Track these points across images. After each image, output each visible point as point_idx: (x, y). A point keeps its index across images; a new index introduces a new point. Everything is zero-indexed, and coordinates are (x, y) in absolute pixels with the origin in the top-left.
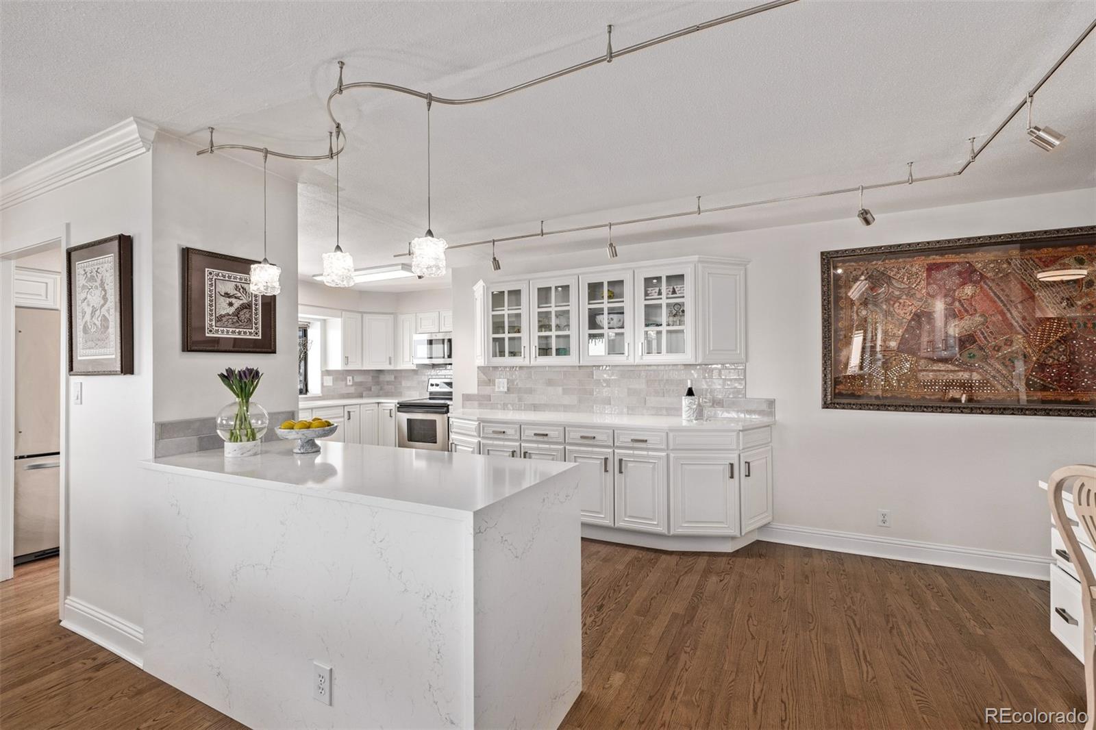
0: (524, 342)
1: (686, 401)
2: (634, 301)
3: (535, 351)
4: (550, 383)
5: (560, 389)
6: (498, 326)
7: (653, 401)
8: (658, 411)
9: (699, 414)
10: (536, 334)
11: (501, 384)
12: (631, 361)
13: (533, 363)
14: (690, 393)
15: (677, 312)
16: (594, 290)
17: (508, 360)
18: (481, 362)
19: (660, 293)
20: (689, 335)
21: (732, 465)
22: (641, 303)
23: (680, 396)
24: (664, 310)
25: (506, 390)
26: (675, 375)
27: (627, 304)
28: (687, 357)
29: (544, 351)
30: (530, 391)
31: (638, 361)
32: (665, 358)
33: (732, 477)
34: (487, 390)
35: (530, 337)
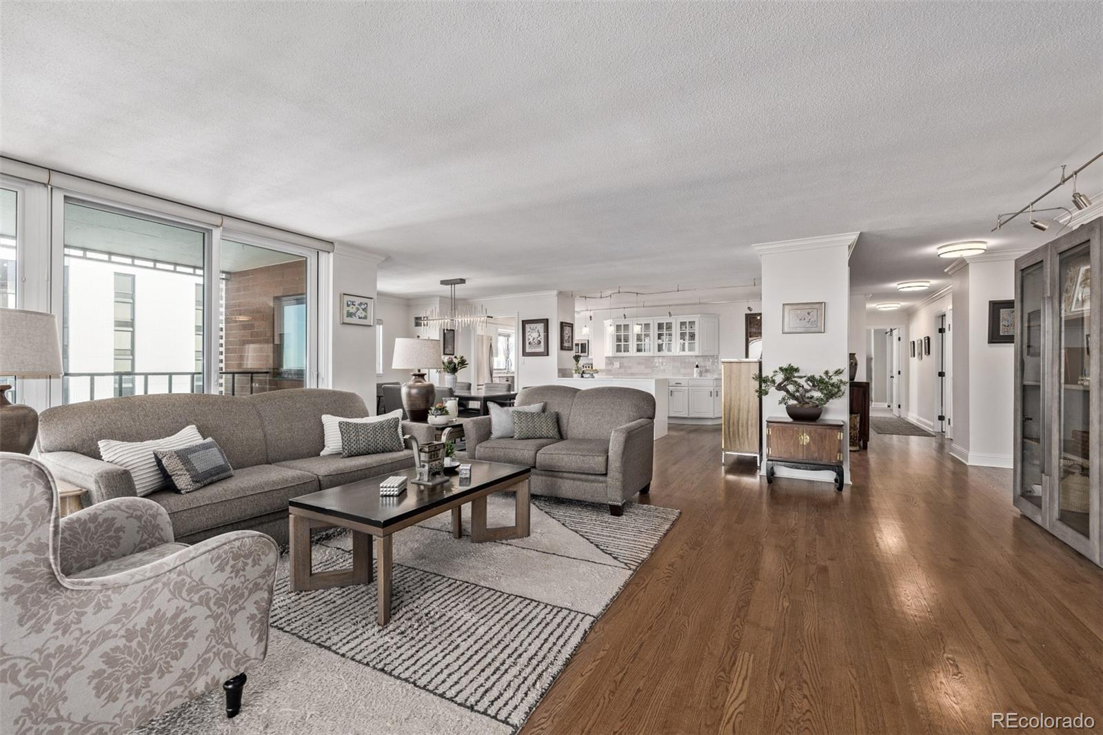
0: (630, 347)
1: (696, 369)
2: (676, 331)
3: (635, 350)
4: (639, 364)
5: (643, 366)
6: (619, 339)
7: (682, 371)
8: (685, 375)
9: (701, 374)
10: (635, 343)
11: (617, 365)
12: (675, 354)
13: (634, 355)
14: (697, 366)
15: (692, 336)
16: (660, 326)
17: (622, 354)
18: (610, 355)
19: (686, 328)
20: (697, 345)
21: (711, 392)
22: (679, 332)
23: (693, 367)
24: (688, 334)
25: (618, 367)
26: (691, 360)
27: (673, 332)
28: (696, 353)
29: (639, 350)
30: (630, 367)
31: (677, 354)
32: (687, 353)
33: (711, 396)
34: (610, 367)
35: (633, 344)
